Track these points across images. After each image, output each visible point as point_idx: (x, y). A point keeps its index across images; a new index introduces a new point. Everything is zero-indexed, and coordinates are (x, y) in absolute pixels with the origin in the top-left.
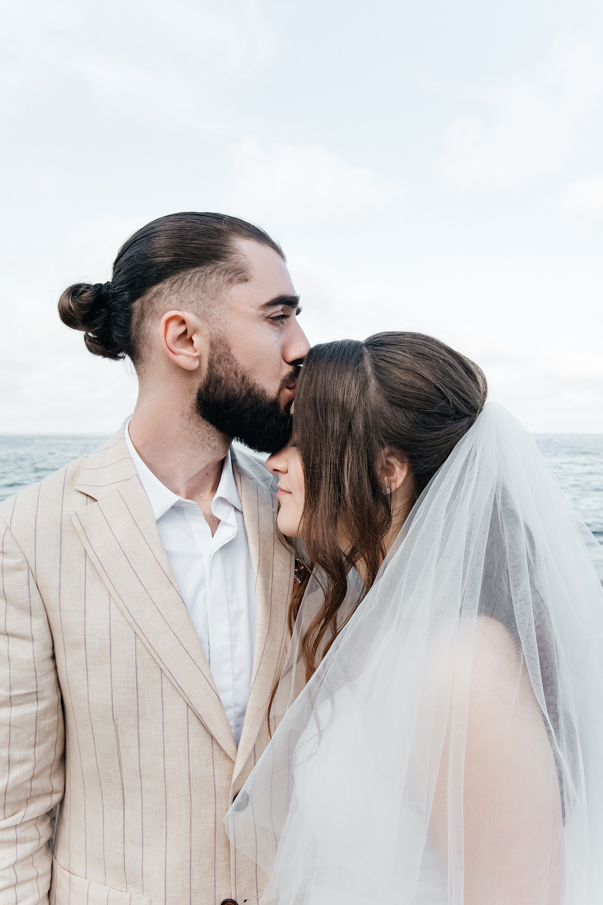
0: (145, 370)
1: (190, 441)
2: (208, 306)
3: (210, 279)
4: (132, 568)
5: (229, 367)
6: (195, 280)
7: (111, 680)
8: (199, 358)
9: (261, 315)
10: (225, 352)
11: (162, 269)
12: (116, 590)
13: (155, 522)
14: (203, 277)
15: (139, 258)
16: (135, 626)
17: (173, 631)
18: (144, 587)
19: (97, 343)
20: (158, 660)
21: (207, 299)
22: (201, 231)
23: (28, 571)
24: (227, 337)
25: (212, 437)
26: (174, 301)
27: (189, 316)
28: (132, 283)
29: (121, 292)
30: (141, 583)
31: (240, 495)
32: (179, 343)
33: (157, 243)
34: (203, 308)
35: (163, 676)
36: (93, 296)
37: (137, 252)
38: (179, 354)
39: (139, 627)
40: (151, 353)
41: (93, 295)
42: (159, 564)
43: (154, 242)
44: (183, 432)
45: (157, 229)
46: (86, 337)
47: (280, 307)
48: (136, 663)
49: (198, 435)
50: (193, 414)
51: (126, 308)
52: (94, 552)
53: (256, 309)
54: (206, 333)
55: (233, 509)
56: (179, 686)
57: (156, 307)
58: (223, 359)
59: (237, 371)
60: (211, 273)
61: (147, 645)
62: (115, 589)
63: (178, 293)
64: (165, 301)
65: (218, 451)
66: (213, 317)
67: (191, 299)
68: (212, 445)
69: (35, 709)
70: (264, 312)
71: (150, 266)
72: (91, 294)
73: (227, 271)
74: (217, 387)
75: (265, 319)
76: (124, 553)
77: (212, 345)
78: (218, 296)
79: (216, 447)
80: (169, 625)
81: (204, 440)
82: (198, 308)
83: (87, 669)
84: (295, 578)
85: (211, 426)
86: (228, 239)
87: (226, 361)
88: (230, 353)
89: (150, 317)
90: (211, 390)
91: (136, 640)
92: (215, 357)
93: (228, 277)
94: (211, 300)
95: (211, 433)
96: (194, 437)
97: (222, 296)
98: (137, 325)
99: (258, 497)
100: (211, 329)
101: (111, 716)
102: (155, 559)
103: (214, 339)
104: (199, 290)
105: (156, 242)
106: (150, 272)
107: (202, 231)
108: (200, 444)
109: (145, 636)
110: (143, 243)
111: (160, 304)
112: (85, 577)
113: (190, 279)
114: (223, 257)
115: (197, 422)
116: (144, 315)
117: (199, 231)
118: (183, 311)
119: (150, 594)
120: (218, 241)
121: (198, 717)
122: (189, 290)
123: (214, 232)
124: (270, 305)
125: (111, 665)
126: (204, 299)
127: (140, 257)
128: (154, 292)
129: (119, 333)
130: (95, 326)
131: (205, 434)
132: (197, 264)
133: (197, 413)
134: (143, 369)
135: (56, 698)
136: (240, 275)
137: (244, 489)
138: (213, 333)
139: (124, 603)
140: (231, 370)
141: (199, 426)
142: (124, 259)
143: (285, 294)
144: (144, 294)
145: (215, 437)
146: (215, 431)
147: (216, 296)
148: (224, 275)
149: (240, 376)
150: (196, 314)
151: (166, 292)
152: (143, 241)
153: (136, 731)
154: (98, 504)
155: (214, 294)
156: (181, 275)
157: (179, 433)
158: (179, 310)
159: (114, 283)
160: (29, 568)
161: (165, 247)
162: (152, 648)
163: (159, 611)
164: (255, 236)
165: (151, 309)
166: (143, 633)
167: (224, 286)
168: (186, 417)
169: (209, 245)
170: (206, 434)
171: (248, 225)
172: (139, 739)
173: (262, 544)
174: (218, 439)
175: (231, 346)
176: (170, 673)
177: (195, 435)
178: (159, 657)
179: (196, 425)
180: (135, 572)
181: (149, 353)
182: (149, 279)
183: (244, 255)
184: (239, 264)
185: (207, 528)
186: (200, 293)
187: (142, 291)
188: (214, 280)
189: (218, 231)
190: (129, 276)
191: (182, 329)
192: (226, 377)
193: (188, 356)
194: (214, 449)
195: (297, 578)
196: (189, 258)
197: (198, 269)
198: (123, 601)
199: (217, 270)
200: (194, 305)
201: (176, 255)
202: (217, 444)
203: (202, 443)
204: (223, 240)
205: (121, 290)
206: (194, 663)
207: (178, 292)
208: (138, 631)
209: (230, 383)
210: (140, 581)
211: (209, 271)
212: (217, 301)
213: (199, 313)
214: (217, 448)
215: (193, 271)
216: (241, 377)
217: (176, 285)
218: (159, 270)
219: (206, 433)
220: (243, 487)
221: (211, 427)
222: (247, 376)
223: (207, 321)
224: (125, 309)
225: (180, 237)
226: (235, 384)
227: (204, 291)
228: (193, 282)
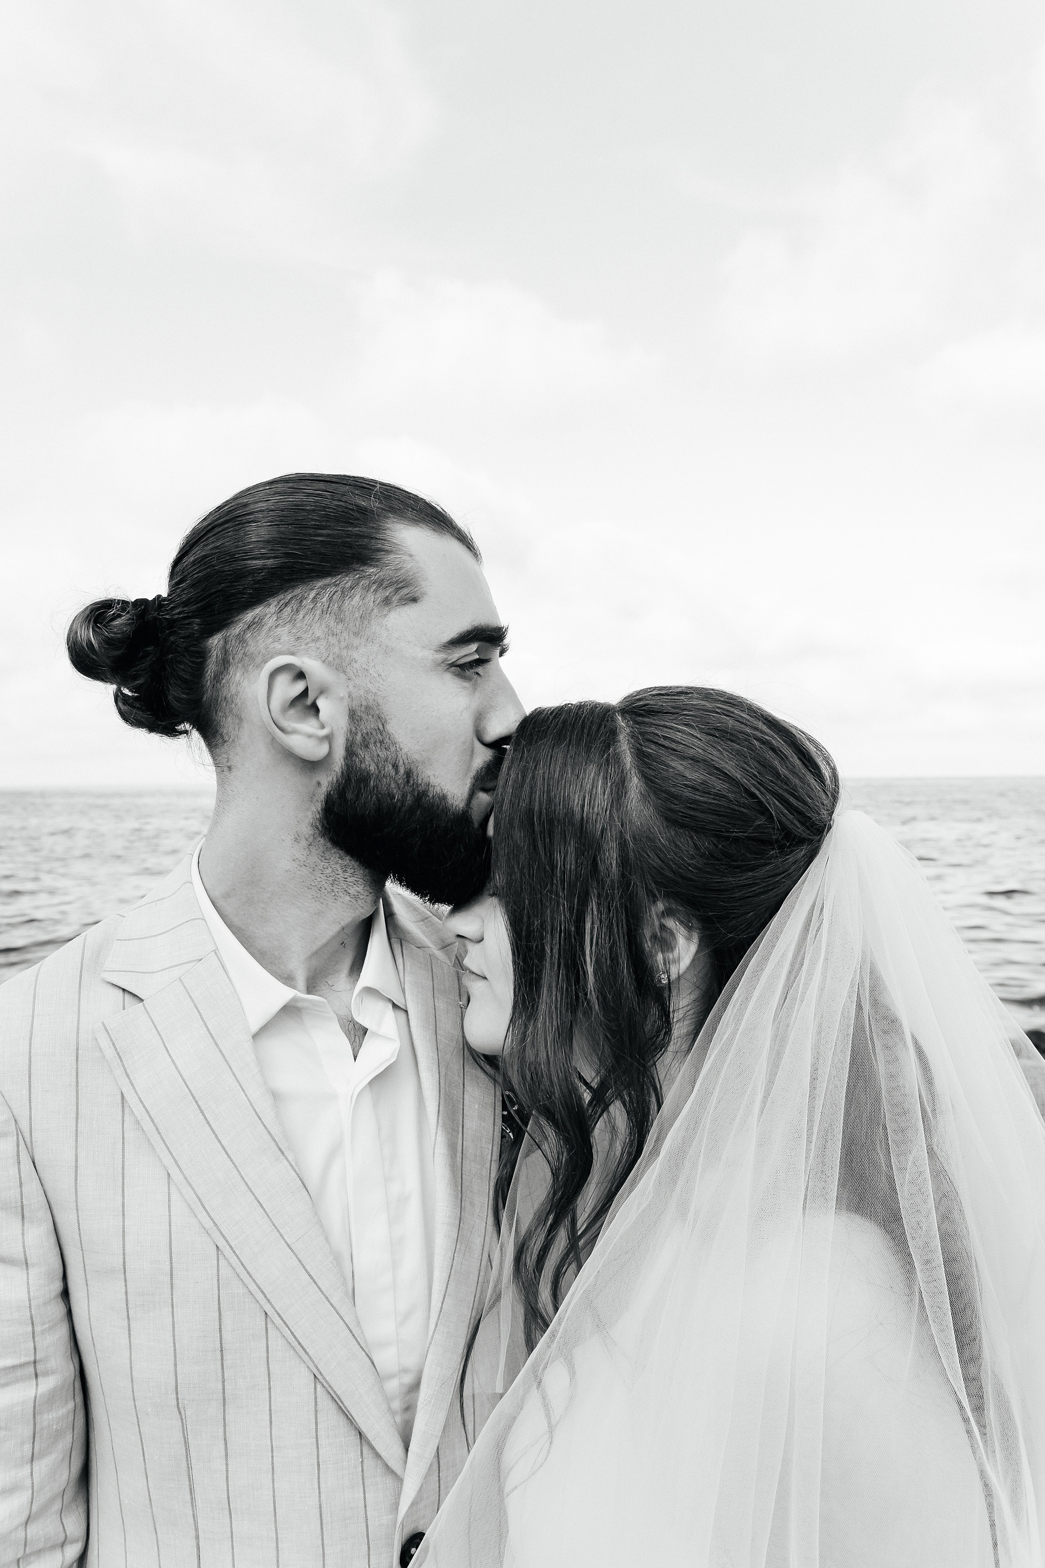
0: (228, 758)
1: (310, 887)
2: (347, 647)
3: (350, 599)
4: (210, 1126)
5: (383, 754)
6: (323, 600)
7: (174, 1336)
8: (329, 738)
9: (440, 661)
10: (376, 728)
11: (262, 580)
12: (180, 1169)
13: (251, 1038)
14: (337, 594)
15: (220, 560)
16: (216, 1235)
17: (286, 1242)
18: (232, 1160)
19: (138, 708)
20: (259, 1296)
21: (345, 634)
22: (332, 512)
23: (18, 1138)
24: (381, 701)
25: (350, 876)
26: (285, 638)
27: (310, 664)
28: (207, 603)
29: (184, 618)
30: (227, 1153)
31: (402, 979)
32: (292, 712)
33: (253, 533)
34: (336, 650)
35: (270, 1326)
36: (133, 625)
37: (217, 547)
38: (294, 732)
39: (224, 1236)
40: (241, 729)
41: (133, 623)
42: (259, 1117)
43: (249, 531)
44: (298, 872)
45: (252, 506)
46: (119, 697)
47: (474, 647)
48: (219, 1304)
49: (326, 875)
50: (315, 838)
51: (194, 647)
52: (140, 1098)
53: (432, 652)
54: (342, 695)
55: (390, 1006)
56: (299, 1343)
57: (252, 648)
58: (372, 741)
59: (397, 762)
60: (352, 588)
61: (240, 1269)
62: (178, 1166)
63: (291, 623)
64: (268, 636)
65: (363, 901)
66: (355, 667)
67: (315, 633)
68: (352, 891)
69: (32, 1393)
70: (446, 656)
71: (241, 574)
72: (128, 620)
73: (380, 583)
74: (361, 790)
75: (447, 667)
76: (194, 1098)
77: (353, 715)
78: (364, 628)
79: (359, 894)
80: (278, 1231)
81: (336, 882)
82: (328, 649)
83: (128, 1316)
84: (502, 1129)
85: (348, 858)
86: (381, 526)
87: (378, 745)
88: (386, 730)
89: (240, 665)
90: (349, 796)
91: (218, 1260)
92: (359, 738)
93: (381, 595)
94: (351, 635)
95: (349, 870)
96: (319, 880)
97: (371, 629)
98: (215, 678)
99: (433, 981)
100: (351, 687)
101: (174, 1403)
102: (251, 1108)
103: (357, 706)
104: (330, 617)
105: (251, 531)
106: (240, 585)
107: (335, 513)
108: (329, 890)
109: (234, 1252)
110: (228, 532)
111: (258, 643)
112: (123, 1143)
113: (314, 598)
114: (373, 558)
115: (323, 853)
116: (228, 662)
117: (329, 512)
118: (301, 655)
119: (242, 1174)
120: (364, 529)
121: (336, 1400)
122: (312, 618)
123: (356, 515)
124: (456, 643)
125: (173, 1308)
126: (340, 634)
127: (222, 558)
128: (248, 621)
129: (181, 692)
130: (135, 678)
131: (337, 872)
132: (326, 571)
133: (323, 835)
134: (225, 756)
135: (69, 1370)
136: (405, 591)
137: (408, 967)
138: (354, 695)
139: (195, 1193)
140: (386, 760)
141: (326, 859)
142: (192, 559)
143: (483, 624)
144: (229, 624)
145: (356, 876)
146: (357, 867)
147: (361, 628)
148: (376, 591)
149: (402, 770)
150: (324, 662)
151: (270, 622)
152: (228, 528)
153: (221, 1430)
154: (144, 1006)
155: (357, 625)
156: (297, 591)
157: (290, 873)
158: (293, 654)
159: (172, 602)
160: (19, 1132)
161: (268, 542)
162: (248, 1273)
163: (261, 1205)
164: (429, 520)
165: (242, 651)
166: (231, 1247)
167: (375, 611)
168: (304, 843)
169: (348, 538)
170: (340, 872)
171: (416, 499)
172: (226, 1444)
173: (443, 1070)
174: (362, 881)
175: (387, 718)
176: (282, 1319)
177: (320, 875)
178: (262, 1292)
179: (320, 858)
180: (214, 1133)
181: (237, 729)
182: (239, 599)
183: (411, 556)
184: (403, 571)
185: (344, 1043)
186: (332, 623)
187: (226, 619)
188: (357, 600)
189: (363, 511)
190: (201, 591)
191: (300, 687)
192: (377, 772)
193: (310, 736)
194: (356, 897)
195: (505, 1128)
196: (311, 560)
197: (327, 581)
198: (193, 1189)
199: (362, 583)
200: (322, 644)
201: (287, 555)
202: (360, 888)
203: (332, 888)
204: (373, 527)
205: (186, 615)
206: (325, 1300)
207: (292, 621)
208: (221, 1243)
209: (385, 783)
210: (224, 1149)
211: (349, 584)
212: (362, 638)
213: (331, 659)
214: (361, 897)
215: (320, 583)
216: (404, 773)
217: (289, 609)
218: (256, 582)
219: (340, 870)
220: (408, 965)
221: (347, 860)
222: (414, 770)
224: (192, 649)
225: (297, 522)
226: (393, 786)
227: (340, 620)
228: (319, 605)
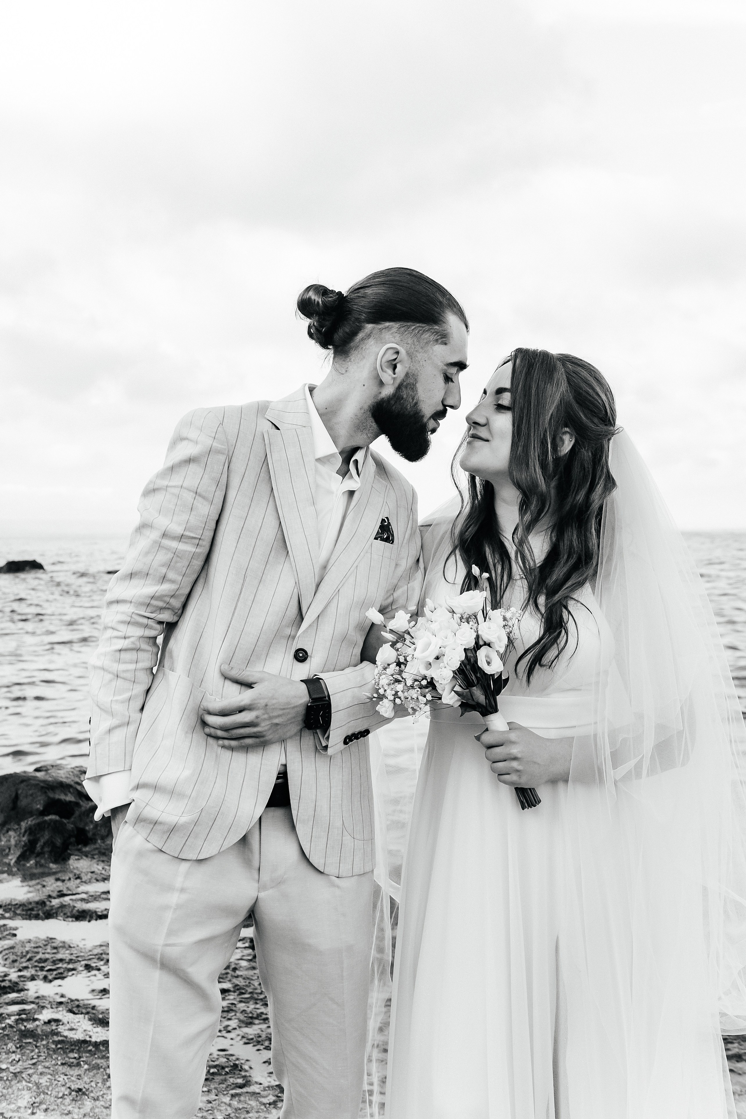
0: (348, 367)
2: (417, 351)
3: (425, 334)
4: (292, 483)
5: (411, 393)
6: (416, 331)
7: (253, 550)
8: (395, 379)
9: (444, 369)
10: (413, 383)
12: (278, 492)
13: (315, 460)
14: (422, 331)
16: (282, 520)
18: (295, 498)
20: (289, 548)
21: (418, 346)
24: (419, 374)
26: (397, 338)
27: (403, 351)
29: (359, 311)
30: (295, 495)
32: (388, 364)
34: (413, 349)
38: (385, 372)
39: (285, 522)
40: (362, 361)
41: (336, 302)
44: (354, 420)
47: (455, 368)
48: (273, 546)
49: (363, 425)
50: (367, 411)
52: (273, 462)
53: (441, 365)
54: (406, 366)
57: (383, 336)
58: (409, 387)
60: (428, 331)
64: (392, 334)
66: (416, 359)
67: (408, 341)
71: (391, 308)
73: (437, 333)
74: (397, 402)
75: (443, 373)
76: (290, 471)
77: (407, 375)
78: (425, 346)
80: (303, 529)
81: (365, 429)
82: (410, 348)
83: (240, 536)
86: (445, 311)
87: (411, 389)
88: (416, 385)
89: (375, 340)
90: (392, 402)
91: (278, 531)
92: (405, 383)
93: (436, 337)
94: (420, 348)
97: (427, 348)
98: (361, 339)
100: (412, 365)
101: (244, 573)
102: (308, 484)
103: (410, 372)
104: (416, 338)
106: (389, 311)
107: (431, 299)
108: (361, 431)
111: (386, 335)
112: (259, 476)
113: (414, 329)
114: (438, 322)
115: (367, 417)
116: (371, 336)
117: (429, 297)
118: (401, 346)
119: (298, 505)
120: (439, 310)
121: (299, 596)
122: (409, 335)
123: (438, 304)
124: (450, 364)
126: (416, 345)
128: (386, 326)
132: (422, 322)
133: (371, 411)
136: (444, 339)
138: (411, 368)
139: (281, 502)
140: (411, 396)
141: (366, 420)
143: (462, 360)
144: (377, 322)
145: (373, 430)
146: (376, 428)
148: (434, 334)
150: (407, 352)
151: (394, 330)
154: (280, 432)
155: (423, 344)
156: (409, 324)
158: (398, 345)
159: (350, 299)
162: (289, 538)
163: (300, 518)
164: (459, 314)
165: (379, 335)
166: (286, 526)
167: (431, 342)
168: (363, 411)
169: (435, 312)
170: (368, 426)
171: (457, 303)
172: (255, 597)
174: (374, 433)
175: (418, 381)
176: (294, 559)
179: (365, 418)
180: (293, 486)
181: (360, 360)
182: (386, 316)
183: (450, 325)
184: (445, 330)
186: (415, 341)
188: (427, 335)
190: (372, 306)
191: (394, 357)
192: (406, 398)
193: (389, 375)
197: (421, 325)
199: (431, 330)
200: (409, 346)
203: (363, 430)
206: (311, 560)
207: (403, 333)
208: (283, 524)
212: (423, 350)
213: (409, 351)
215: (418, 324)
216: (415, 402)
217: (403, 329)
221: (374, 424)
222: (419, 403)
223: (411, 359)
226: (409, 405)
227: (419, 341)
228: (414, 332)
